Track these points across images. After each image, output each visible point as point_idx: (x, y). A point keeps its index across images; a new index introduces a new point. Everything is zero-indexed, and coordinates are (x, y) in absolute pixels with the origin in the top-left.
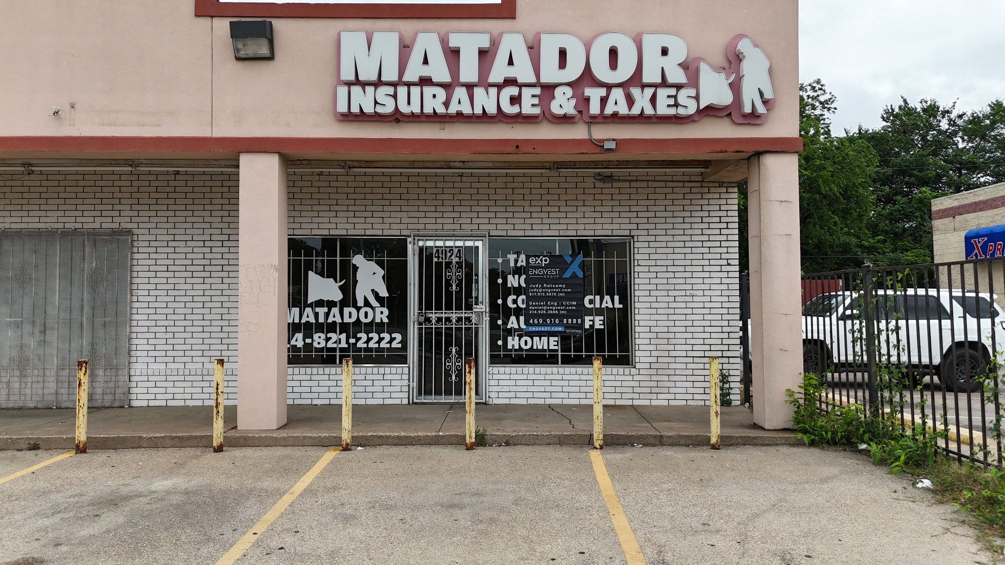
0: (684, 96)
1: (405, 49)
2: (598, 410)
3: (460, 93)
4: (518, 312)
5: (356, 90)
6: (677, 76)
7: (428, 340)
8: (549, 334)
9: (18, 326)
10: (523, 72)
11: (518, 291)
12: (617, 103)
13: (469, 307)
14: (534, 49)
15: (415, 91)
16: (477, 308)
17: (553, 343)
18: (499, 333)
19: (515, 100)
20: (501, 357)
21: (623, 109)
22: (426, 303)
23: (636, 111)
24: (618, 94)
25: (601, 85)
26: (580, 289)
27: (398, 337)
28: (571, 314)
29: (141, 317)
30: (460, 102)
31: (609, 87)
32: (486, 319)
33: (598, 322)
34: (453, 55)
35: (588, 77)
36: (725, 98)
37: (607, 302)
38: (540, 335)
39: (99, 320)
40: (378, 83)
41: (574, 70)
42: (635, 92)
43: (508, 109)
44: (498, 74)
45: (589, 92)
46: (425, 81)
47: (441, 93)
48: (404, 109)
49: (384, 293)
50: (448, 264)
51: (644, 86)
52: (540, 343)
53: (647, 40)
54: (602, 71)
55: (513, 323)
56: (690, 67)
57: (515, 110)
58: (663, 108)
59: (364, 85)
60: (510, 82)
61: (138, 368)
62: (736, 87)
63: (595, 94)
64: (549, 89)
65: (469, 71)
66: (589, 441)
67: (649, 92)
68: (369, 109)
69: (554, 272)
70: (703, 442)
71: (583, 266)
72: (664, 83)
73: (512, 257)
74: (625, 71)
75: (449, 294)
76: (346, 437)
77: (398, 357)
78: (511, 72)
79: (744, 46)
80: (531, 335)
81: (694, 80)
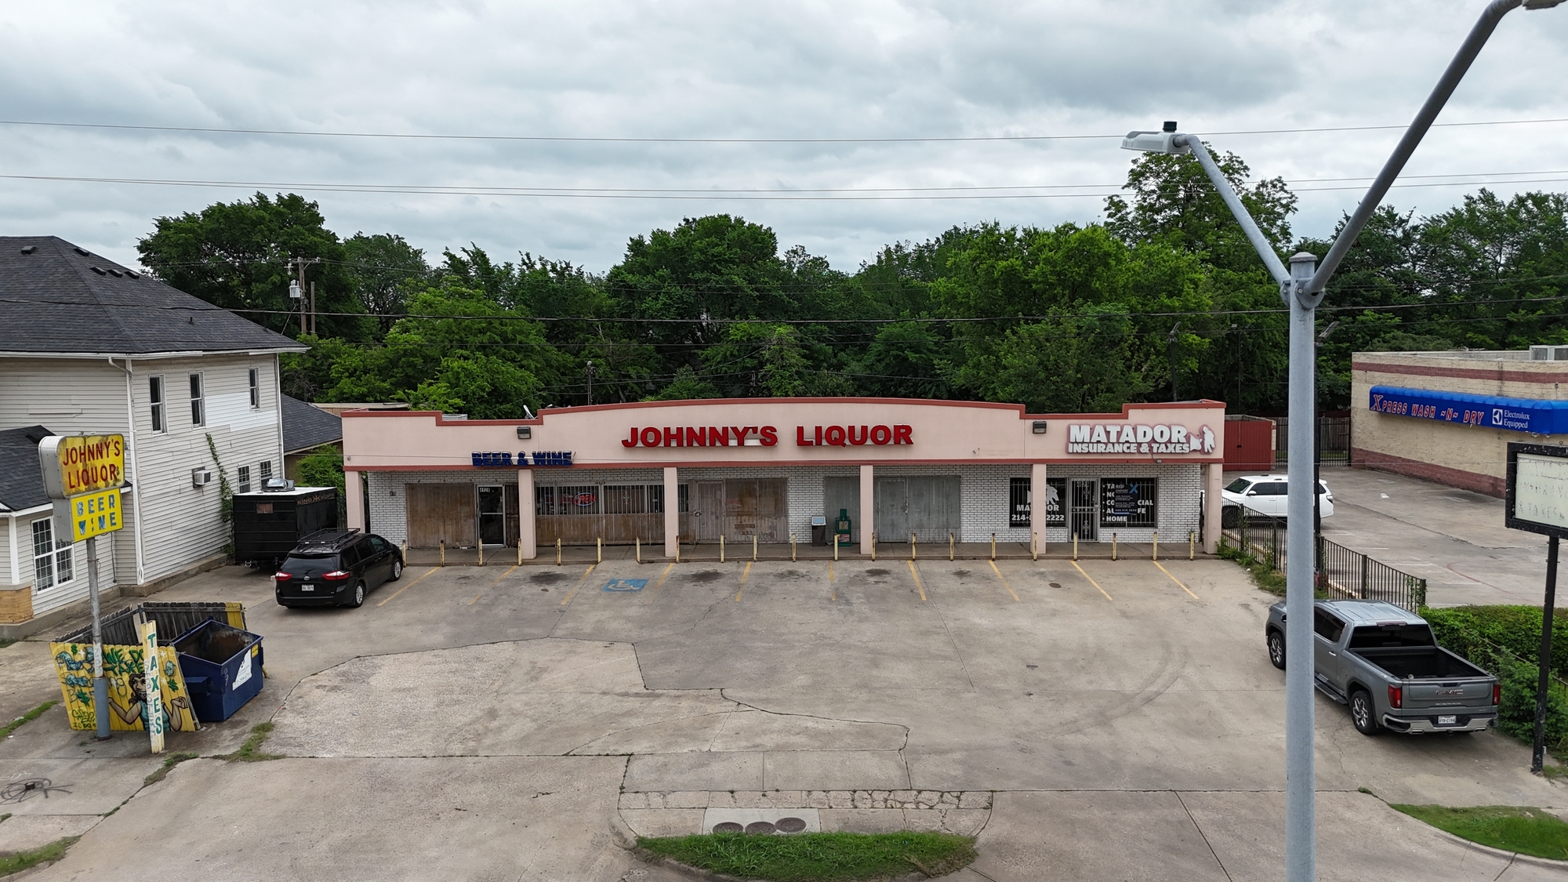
0: (1185, 446)
1: (1092, 430)
2: (1155, 545)
3: (1110, 445)
4: (1110, 507)
5: (1075, 445)
6: (1183, 440)
7: (1075, 517)
8: (1123, 515)
9: (920, 512)
10: (1132, 439)
11: (1110, 498)
12: (1163, 448)
13: (1092, 505)
14: (1135, 430)
15: (1095, 445)
16: (1096, 506)
17: (1125, 519)
18: (1104, 515)
19: (1128, 448)
20: (1104, 525)
21: (1165, 451)
22: (1075, 503)
23: (1169, 451)
24: (1163, 446)
25: (1157, 442)
26: (1136, 498)
27: (1063, 516)
28: (1132, 508)
29: (964, 509)
30: (1110, 448)
31: (1160, 443)
32: (1099, 510)
33: (1144, 511)
34: (1108, 433)
35: (1153, 440)
36: (1199, 447)
37: (1147, 503)
38: (1120, 515)
39: (949, 511)
40: (1083, 442)
41: (1149, 438)
42: (1169, 445)
43: (1126, 451)
44: (1123, 439)
45: (1153, 445)
46: (1099, 442)
47: (1104, 446)
48: (1091, 451)
49: (1057, 499)
50: (1084, 488)
51: (1171, 443)
52: (1120, 519)
53: (1173, 428)
54: (1158, 438)
55: (1109, 511)
56: (1188, 437)
57: (1128, 451)
58: (1178, 450)
59: (1078, 443)
60: (1127, 442)
61: (964, 528)
62: (1202, 444)
63: (1155, 446)
64: (1140, 444)
65: (1113, 438)
66: (1151, 558)
67: (1173, 445)
68: (1079, 451)
69: (1126, 491)
70: (1188, 558)
71: (1138, 488)
72: (1179, 442)
73: (1109, 485)
74: (1166, 438)
75: (1084, 500)
76: (1075, 557)
77: (1062, 524)
78: (1127, 439)
79: (1205, 429)
80: (1116, 516)
81: (1188, 442)
